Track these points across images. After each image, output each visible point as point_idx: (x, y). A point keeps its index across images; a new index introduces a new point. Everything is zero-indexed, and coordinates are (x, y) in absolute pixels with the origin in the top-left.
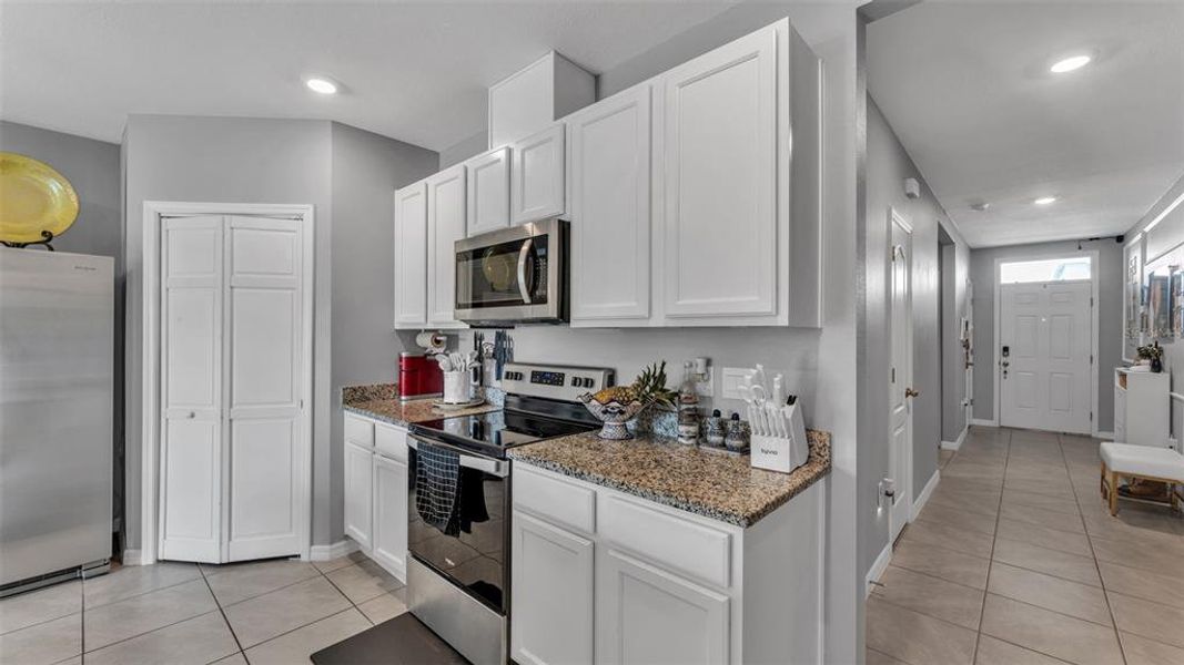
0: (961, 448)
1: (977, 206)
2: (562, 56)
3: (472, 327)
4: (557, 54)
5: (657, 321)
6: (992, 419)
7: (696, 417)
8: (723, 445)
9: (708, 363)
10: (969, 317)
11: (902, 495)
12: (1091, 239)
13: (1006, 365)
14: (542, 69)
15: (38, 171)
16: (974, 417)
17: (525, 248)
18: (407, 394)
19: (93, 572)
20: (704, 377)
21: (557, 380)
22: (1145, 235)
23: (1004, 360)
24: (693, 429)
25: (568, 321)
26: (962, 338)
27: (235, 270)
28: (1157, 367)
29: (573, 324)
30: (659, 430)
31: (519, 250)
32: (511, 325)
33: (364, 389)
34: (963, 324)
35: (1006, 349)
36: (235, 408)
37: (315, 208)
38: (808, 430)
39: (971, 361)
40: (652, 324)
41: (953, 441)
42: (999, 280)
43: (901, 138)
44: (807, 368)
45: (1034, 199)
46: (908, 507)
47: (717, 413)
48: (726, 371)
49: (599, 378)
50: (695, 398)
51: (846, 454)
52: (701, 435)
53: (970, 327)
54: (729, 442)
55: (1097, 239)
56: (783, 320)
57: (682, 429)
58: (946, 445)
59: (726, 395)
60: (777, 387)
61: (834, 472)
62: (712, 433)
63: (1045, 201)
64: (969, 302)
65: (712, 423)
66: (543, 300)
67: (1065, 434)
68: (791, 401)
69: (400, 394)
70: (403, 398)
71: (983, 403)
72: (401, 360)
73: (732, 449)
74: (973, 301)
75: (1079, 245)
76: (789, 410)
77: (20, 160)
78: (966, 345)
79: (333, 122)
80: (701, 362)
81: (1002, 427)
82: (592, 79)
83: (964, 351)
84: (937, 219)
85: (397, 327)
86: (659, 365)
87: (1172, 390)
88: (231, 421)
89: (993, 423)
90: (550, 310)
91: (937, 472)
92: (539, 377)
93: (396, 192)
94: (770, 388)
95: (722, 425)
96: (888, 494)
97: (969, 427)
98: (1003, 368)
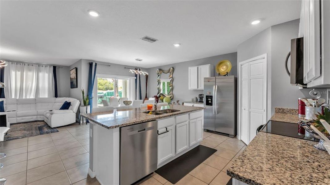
18: (301, 114)
19: (231, 136)
27: (251, 75)
33: (283, 109)
36: (251, 109)
70: (300, 115)
88: (250, 112)
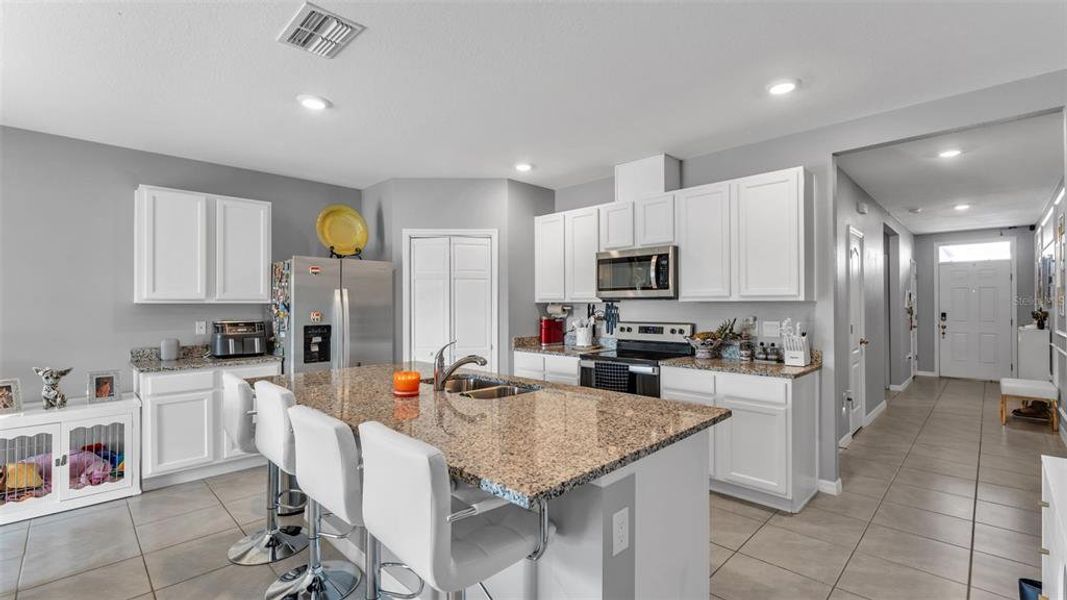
0: (906, 389)
1: (913, 210)
2: (671, 157)
3: (604, 301)
4: (666, 155)
5: (735, 298)
6: (933, 371)
7: (749, 346)
8: (766, 359)
9: (755, 319)
10: (913, 290)
11: (859, 407)
12: (1010, 228)
13: (944, 327)
14: (658, 162)
15: (350, 214)
16: (919, 369)
17: (654, 260)
20: (753, 327)
21: (660, 331)
22: (1042, 228)
23: (942, 323)
24: (749, 352)
25: (677, 298)
26: (906, 306)
28: (1041, 326)
29: (680, 300)
30: (725, 355)
31: (650, 260)
32: (619, 300)
34: (907, 294)
35: (944, 315)
37: (499, 232)
38: (811, 350)
39: (915, 323)
40: (731, 299)
41: (900, 384)
42: (938, 259)
43: (857, 181)
44: (809, 320)
45: (955, 205)
46: (862, 415)
47: (762, 344)
48: (766, 323)
49: (687, 330)
50: (748, 337)
51: (829, 360)
52: (752, 356)
53: (914, 297)
54: (769, 357)
55: (1015, 227)
56: (802, 298)
57: (743, 352)
58: (893, 388)
59: (765, 335)
60: (798, 328)
61: (823, 370)
62: (760, 353)
63: (962, 208)
64: (913, 276)
65: (758, 350)
66: (667, 288)
67: (991, 382)
68: (804, 335)
69: (541, 342)
71: (926, 357)
72: (541, 321)
73: (772, 360)
74: (917, 277)
75: (1001, 232)
76: (804, 338)
77: (344, 208)
78: (910, 311)
79: (509, 180)
80: (751, 319)
81: (940, 377)
82: (678, 164)
83: (909, 316)
84: (882, 221)
85: (537, 301)
86: (732, 321)
87: (1051, 341)
89: (935, 374)
90: (670, 292)
91: (884, 402)
92: (644, 330)
93: (536, 218)
94: (795, 329)
95: (764, 350)
96: (849, 399)
97: (914, 377)
98: (942, 331)
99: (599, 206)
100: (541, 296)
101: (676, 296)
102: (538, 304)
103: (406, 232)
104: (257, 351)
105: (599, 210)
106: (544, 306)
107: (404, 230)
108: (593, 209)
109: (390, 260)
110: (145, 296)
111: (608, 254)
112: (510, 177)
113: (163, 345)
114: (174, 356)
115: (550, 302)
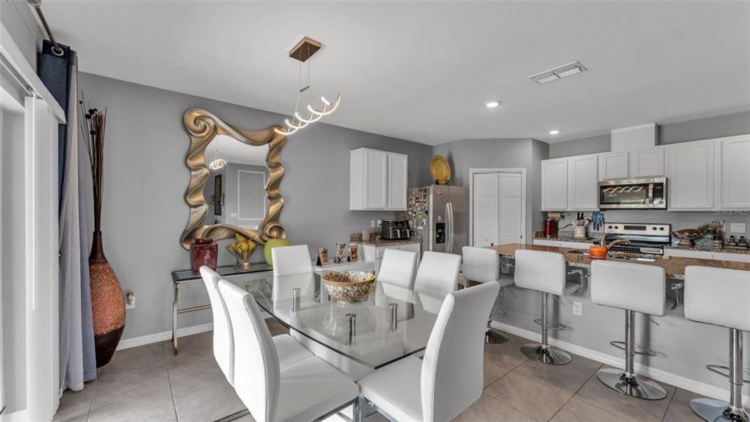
4: (656, 124)
7: (721, 238)
8: (736, 246)
17: (651, 186)
20: (722, 226)
24: (721, 241)
29: (669, 210)
36: (502, 238)
40: (714, 210)
47: (732, 237)
48: (732, 224)
49: (666, 228)
52: (723, 244)
54: (739, 244)
59: (729, 231)
62: (730, 242)
65: (728, 240)
69: (546, 234)
72: (546, 222)
73: (742, 246)
77: (440, 157)
79: (533, 140)
82: (658, 127)
85: (542, 210)
86: (711, 223)
92: (630, 228)
93: (543, 161)
95: (734, 240)
99: (598, 154)
100: (545, 207)
101: (666, 209)
102: (543, 212)
103: (472, 171)
104: (391, 237)
105: (598, 157)
106: (545, 213)
107: (471, 169)
108: (595, 155)
109: (462, 186)
110: (365, 206)
111: (607, 183)
112: (533, 138)
113: (364, 233)
114: (368, 239)
115: (549, 210)
